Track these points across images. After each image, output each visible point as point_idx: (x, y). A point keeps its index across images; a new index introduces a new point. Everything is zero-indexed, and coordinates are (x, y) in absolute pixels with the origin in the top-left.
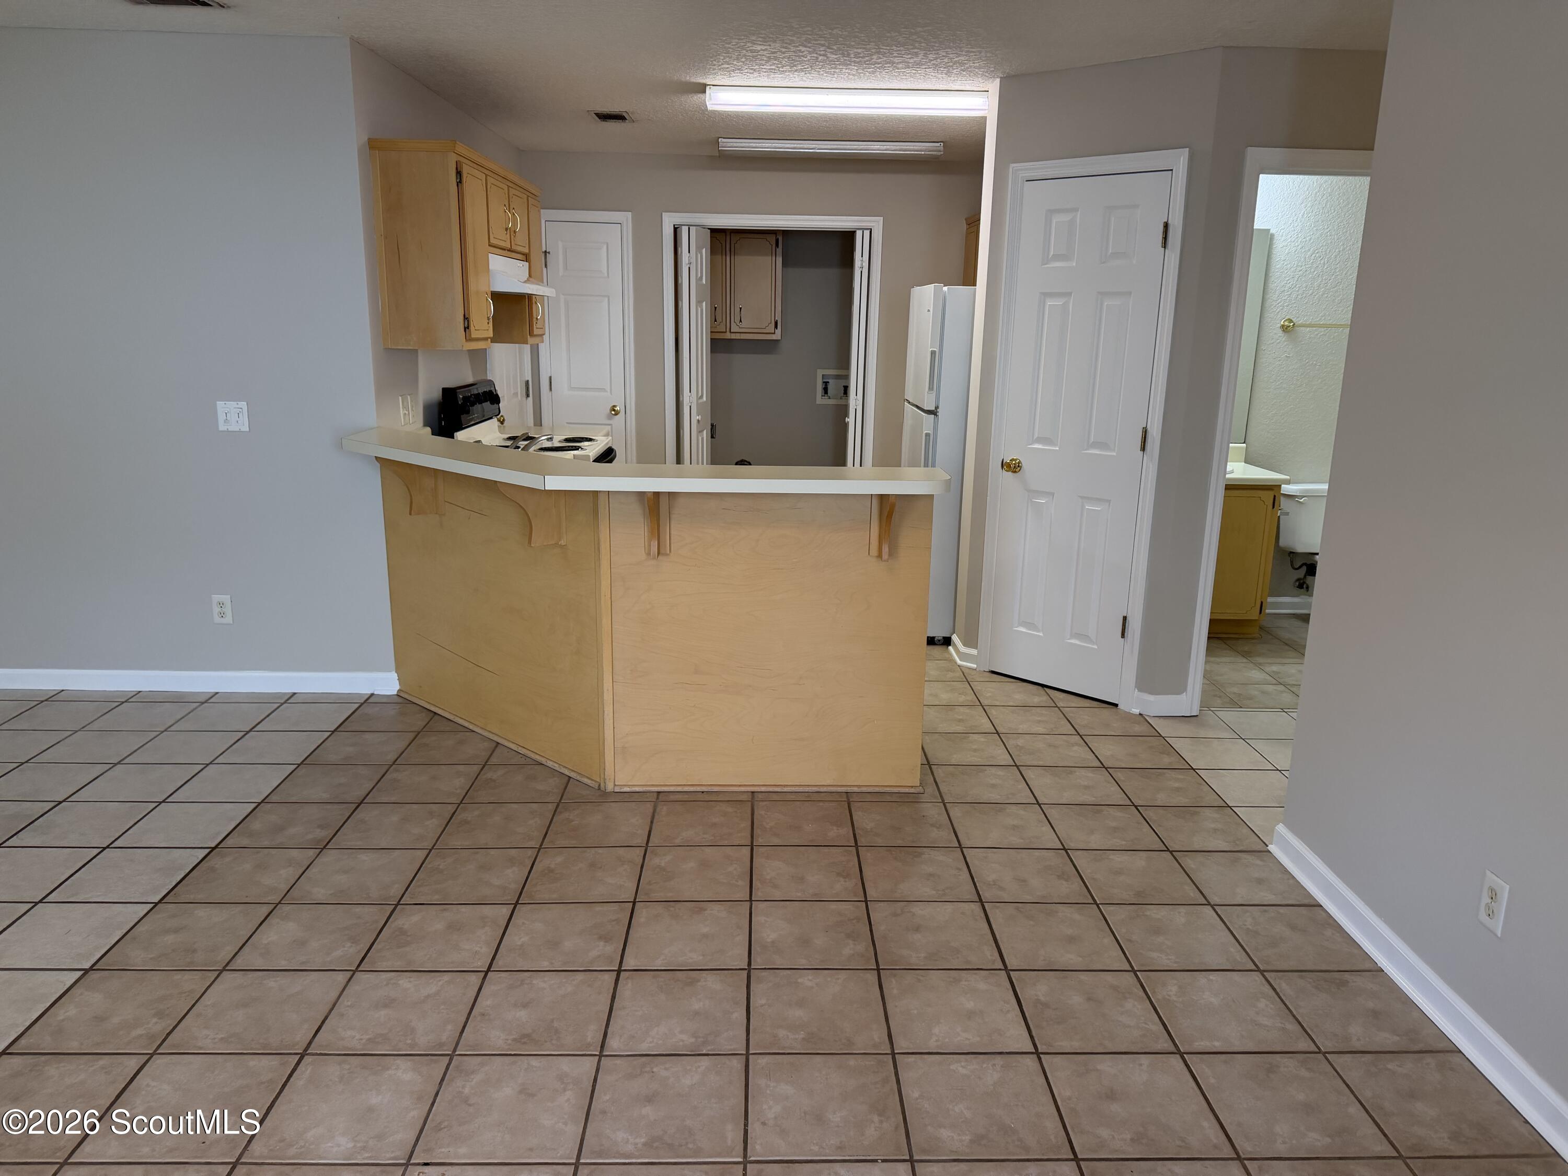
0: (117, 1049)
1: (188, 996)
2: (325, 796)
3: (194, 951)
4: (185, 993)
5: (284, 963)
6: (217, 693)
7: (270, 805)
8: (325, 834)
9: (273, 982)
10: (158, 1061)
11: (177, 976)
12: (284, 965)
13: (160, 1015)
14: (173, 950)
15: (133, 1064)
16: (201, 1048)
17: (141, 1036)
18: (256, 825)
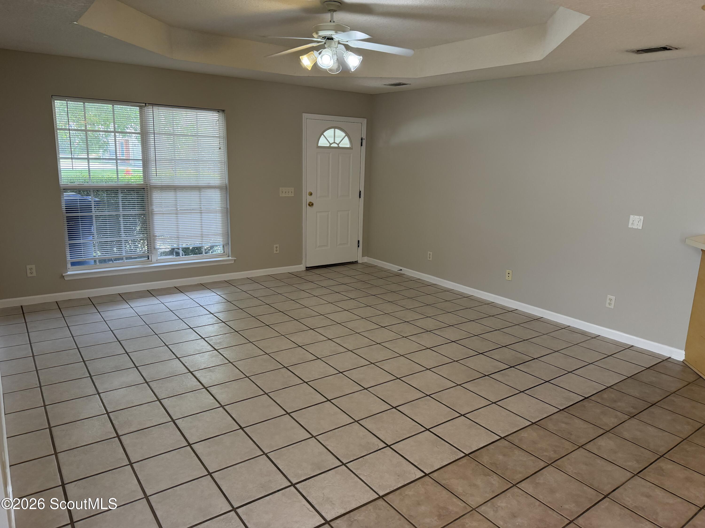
0: (538, 456)
1: (566, 450)
2: (637, 395)
3: (571, 434)
4: (565, 448)
5: (605, 456)
6: (599, 336)
7: (612, 390)
8: (635, 411)
9: (599, 461)
10: (551, 468)
11: (564, 441)
12: (605, 457)
13: (555, 452)
14: (564, 430)
15: (542, 464)
16: (567, 472)
17: (547, 456)
18: (605, 395)
